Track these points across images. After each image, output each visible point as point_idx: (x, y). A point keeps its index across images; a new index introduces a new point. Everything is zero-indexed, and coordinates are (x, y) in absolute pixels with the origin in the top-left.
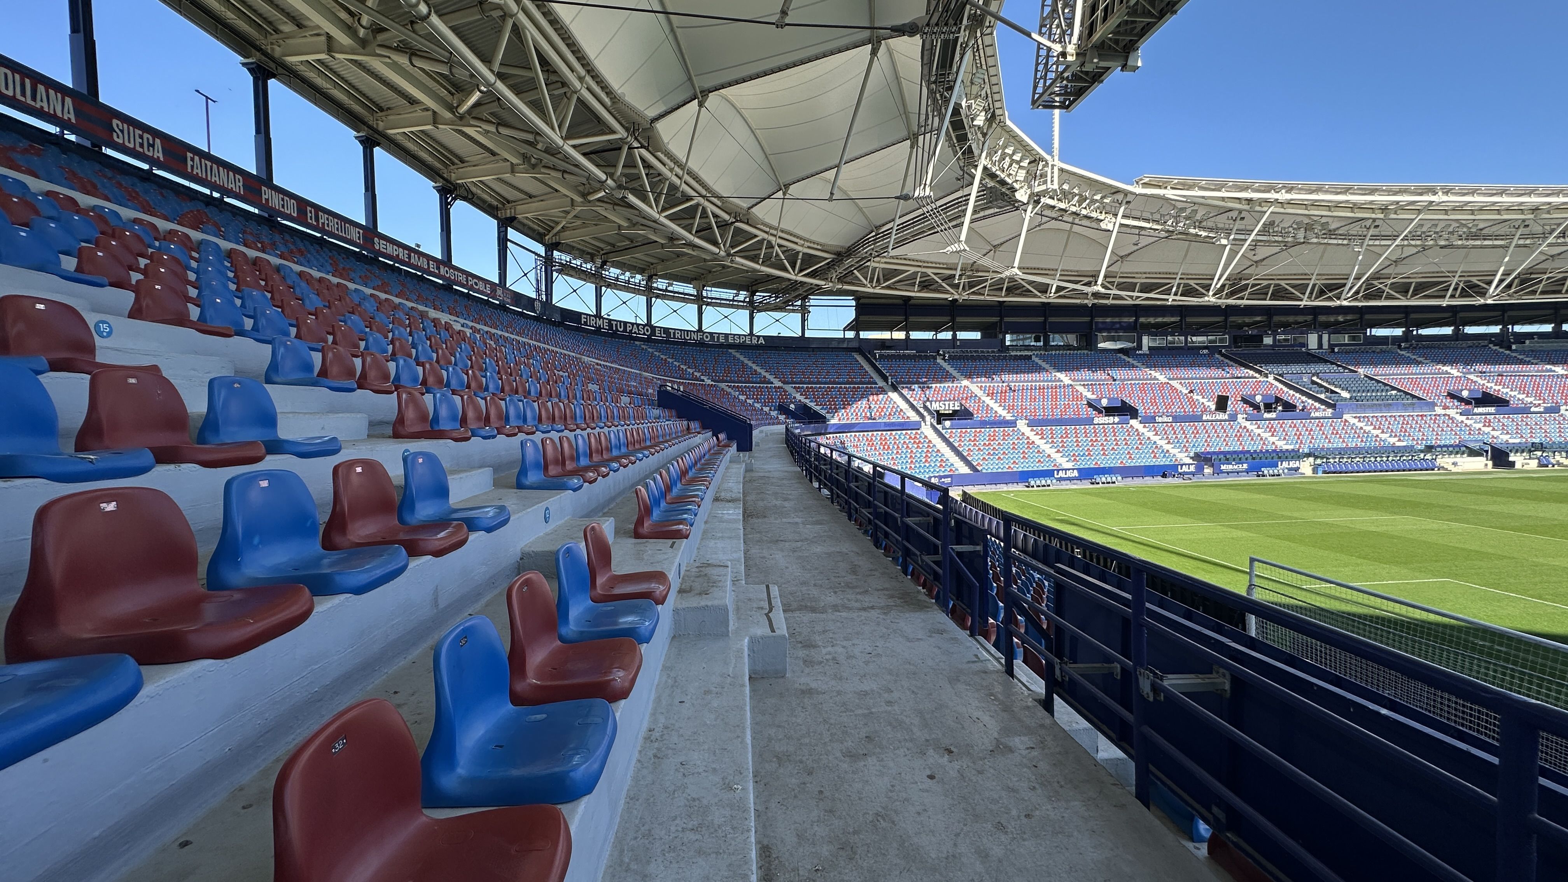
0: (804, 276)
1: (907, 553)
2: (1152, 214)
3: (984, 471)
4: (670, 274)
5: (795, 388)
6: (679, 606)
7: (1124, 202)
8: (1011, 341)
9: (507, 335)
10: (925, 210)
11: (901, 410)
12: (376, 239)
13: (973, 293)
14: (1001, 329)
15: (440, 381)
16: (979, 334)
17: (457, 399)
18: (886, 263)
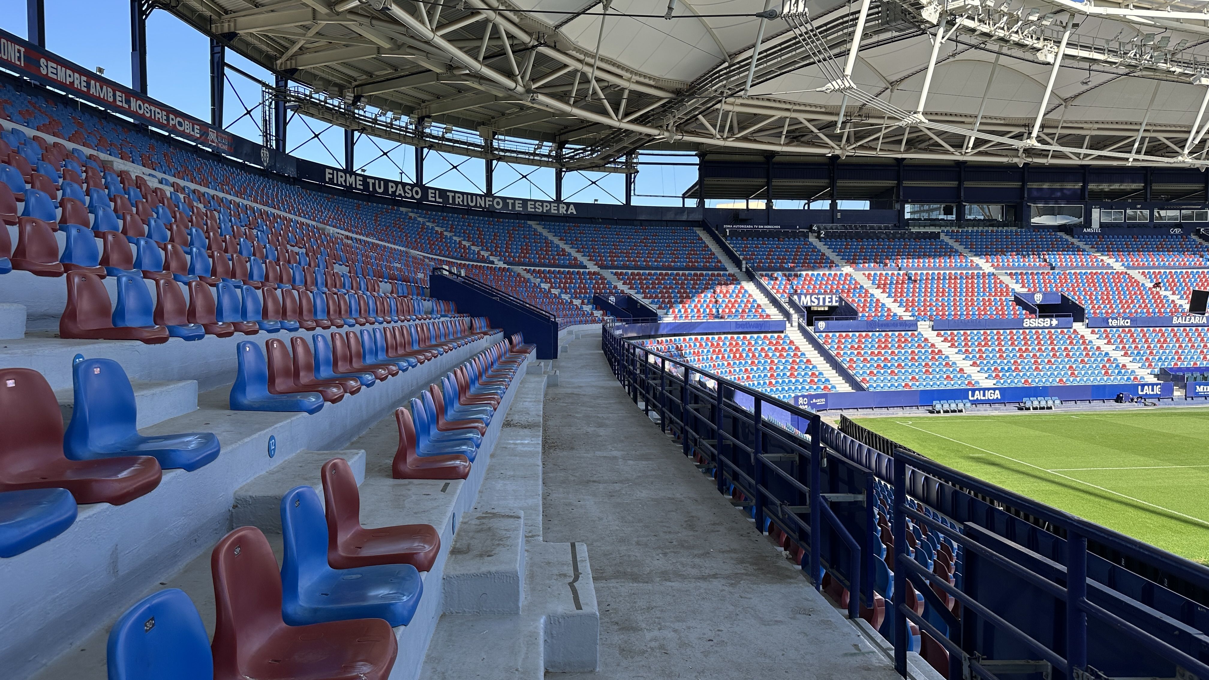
0: (631, 122)
1: (763, 501)
2: (1108, 41)
3: (872, 390)
4: (448, 115)
5: (616, 274)
6: (452, 573)
7: (1070, 25)
8: (911, 213)
9: (221, 195)
10: (797, 32)
11: (759, 306)
12: (43, 61)
13: (862, 147)
14: (898, 196)
15: (127, 259)
16: (868, 203)
17: (150, 284)
18: (742, 105)
